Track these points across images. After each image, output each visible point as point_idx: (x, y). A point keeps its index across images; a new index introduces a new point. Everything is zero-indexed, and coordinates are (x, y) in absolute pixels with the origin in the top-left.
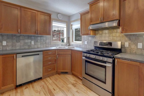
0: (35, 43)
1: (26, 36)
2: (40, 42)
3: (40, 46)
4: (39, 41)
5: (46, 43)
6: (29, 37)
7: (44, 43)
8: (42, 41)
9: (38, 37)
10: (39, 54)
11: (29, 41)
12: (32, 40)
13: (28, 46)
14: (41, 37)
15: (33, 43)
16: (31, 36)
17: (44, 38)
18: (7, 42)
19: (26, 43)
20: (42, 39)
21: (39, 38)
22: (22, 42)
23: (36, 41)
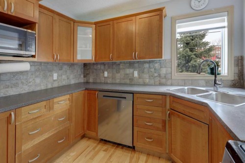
0: (139, 75)
1: (127, 63)
2: (149, 72)
3: (147, 81)
4: (146, 70)
5: (159, 76)
6: (131, 65)
7: (156, 75)
8: (153, 70)
9: (145, 62)
10: (125, 98)
11: (131, 70)
12: (135, 68)
13: (130, 79)
14: (150, 62)
15: (136, 74)
16: (134, 63)
17: (157, 65)
18: (108, 73)
19: (127, 74)
20: (152, 66)
21: (147, 65)
22: (122, 72)
23: (141, 72)
